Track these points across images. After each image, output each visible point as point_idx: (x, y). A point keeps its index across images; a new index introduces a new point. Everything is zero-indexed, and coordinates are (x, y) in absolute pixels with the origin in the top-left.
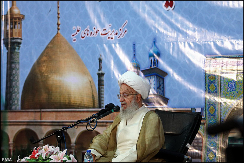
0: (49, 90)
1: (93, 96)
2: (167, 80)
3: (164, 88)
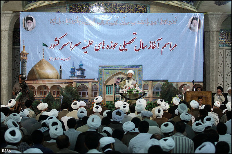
0: (39, 74)
1: (57, 76)
2: (85, 72)
3: (84, 73)
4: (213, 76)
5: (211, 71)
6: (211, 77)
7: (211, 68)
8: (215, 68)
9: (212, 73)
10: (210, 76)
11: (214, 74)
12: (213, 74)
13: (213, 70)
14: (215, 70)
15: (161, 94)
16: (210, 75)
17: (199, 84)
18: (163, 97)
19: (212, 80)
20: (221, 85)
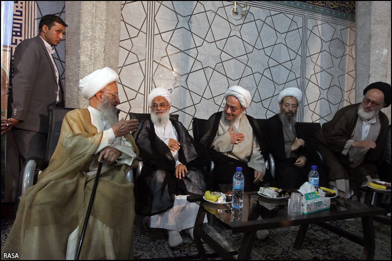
4: (93, 40)
5: (86, 18)
6: (85, 44)
9: (89, 25)
10: (78, 39)
11: (100, 33)
12: (93, 29)
13: (94, 16)
14: (101, 15)
16: (79, 34)
19: (91, 59)
20: (138, 92)
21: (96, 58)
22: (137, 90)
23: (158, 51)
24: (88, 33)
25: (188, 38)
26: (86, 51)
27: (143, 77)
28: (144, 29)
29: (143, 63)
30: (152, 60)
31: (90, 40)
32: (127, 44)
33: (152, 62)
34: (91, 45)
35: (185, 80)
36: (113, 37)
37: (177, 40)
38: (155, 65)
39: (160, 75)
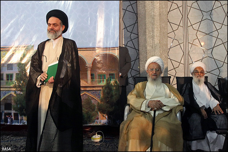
4: (153, 37)
5: (149, 26)
6: (149, 40)
7: (148, 20)
8: (157, 18)
9: (150, 29)
10: (145, 38)
11: (157, 33)
12: (153, 31)
13: (153, 24)
14: (157, 23)
15: (17, 79)
16: (146, 35)
17: (111, 52)
18: (20, 87)
19: (152, 48)
20: (180, 63)
21: (155, 47)
22: (180, 62)
23: (191, 37)
24: (150, 34)
25: (211, 25)
26: (150, 44)
27: (183, 53)
28: (181, 25)
29: (182, 45)
30: (187, 42)
31: (152, 38)
32: (172, 35)
33: (187, 43)
34: (152, 40)
35: (211, 52)
36: (164, 33)
37: (203, 27)
38: (190, 45)
39: (194, 51)
